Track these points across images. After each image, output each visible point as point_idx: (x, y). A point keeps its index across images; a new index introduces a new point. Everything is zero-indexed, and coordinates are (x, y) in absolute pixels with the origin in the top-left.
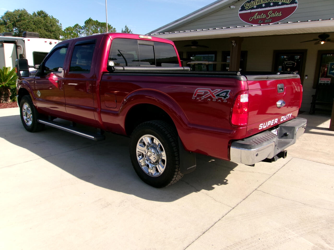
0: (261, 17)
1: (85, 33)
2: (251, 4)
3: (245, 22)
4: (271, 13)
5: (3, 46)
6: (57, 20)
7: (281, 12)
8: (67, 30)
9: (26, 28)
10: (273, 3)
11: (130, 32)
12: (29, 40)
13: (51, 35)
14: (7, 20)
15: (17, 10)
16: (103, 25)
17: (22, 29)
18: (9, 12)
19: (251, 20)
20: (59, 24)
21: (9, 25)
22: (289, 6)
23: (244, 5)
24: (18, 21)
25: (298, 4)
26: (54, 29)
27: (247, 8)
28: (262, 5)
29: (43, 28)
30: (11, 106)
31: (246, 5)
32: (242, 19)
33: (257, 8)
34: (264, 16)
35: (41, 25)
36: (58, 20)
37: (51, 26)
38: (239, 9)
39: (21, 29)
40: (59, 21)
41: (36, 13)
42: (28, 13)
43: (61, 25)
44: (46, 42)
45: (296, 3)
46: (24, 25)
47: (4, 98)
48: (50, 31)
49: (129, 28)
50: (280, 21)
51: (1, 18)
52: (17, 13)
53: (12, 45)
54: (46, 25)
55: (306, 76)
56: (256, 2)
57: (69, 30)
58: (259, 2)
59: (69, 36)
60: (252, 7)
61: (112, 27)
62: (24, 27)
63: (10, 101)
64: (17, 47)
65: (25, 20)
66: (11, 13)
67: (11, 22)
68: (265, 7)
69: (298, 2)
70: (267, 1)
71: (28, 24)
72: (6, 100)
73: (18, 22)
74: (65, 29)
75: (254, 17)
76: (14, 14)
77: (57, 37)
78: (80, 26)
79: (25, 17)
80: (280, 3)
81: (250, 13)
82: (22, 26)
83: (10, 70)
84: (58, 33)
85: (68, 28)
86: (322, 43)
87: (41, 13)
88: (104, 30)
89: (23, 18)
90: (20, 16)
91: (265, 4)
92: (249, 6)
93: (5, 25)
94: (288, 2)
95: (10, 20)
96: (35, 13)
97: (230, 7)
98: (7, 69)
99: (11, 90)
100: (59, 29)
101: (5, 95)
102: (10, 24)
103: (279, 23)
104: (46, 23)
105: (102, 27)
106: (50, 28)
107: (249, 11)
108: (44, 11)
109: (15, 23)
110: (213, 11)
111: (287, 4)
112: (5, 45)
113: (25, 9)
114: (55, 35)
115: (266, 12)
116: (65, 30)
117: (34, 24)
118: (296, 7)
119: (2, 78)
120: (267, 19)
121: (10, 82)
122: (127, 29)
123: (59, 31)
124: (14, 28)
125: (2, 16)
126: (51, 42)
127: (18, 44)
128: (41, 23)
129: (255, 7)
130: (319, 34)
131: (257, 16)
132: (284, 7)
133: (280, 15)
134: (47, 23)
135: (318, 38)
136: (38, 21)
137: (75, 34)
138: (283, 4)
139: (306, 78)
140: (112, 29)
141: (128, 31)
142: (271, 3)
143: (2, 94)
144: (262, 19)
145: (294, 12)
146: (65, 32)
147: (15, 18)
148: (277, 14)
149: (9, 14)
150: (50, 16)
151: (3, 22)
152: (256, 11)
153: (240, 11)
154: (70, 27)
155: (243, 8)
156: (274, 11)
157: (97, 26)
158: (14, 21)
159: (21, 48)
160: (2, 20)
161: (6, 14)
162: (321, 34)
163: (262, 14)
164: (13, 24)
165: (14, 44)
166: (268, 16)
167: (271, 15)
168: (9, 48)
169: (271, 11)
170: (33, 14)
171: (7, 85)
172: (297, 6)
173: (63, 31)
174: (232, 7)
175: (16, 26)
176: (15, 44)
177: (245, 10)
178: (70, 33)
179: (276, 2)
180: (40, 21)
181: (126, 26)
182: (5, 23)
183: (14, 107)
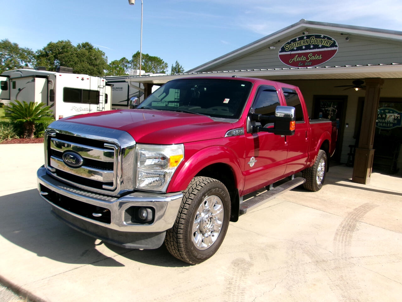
0: (301, 59)
1: (132, 68)
2: (291, 45)
3: (286, 64)
4: (311, 56)
5: (34, 80)
6: (102, 52)
7: (321, 55)
8: (112, 64)
9: (68, 61)
10: (313, 45)
11: (181, 68)
12: (60, 75)
13: (94, 69)
14: (49, 52)
15: (61, 41)
16: (154, 59)
17: (64, 62)
18: (52, 43)
19: (291, 62)
20: (104, 57)
21: (50, 57)
22: (329, 49)
23: (284, 46)
24: (60, 53)
25: (337, 48)
26: (98, 62)
27: (287, 50)
28: (302, 47)
29: (86, 62)
30: (33, 141)
31: (286, 46)
32: (282, 61)
33: (297, 50)
34: (304, 59)
35: (85, 59)
36: (104, 52)
37: (95, 59)
38: (279, 50)
39: (62, 62)
40: (105, 54)
41: (81, 45)
42: (71, 45)
43: (107, 58)
44: (78, 78)
45: (336, 46)
46: (66, 57)
47: (28, 133)
48: (94, 65)
49: (180, 64)
50: (318, 65)
51: (43, 49)
52: (60, 44)
53: (43, 80)
54: (89, 58)
55: (347, 124)
56: (296, 44)
57: (115, 64)
58: (299, 44)
59: (115, 70)
60: (292, 49)
61: (163, 62)
62: (66, 59)
63: (33, 136)
64: (48, 82)
65: (68, 53)
66: (54, 44)
67: (53, 54)
68: (305, 49)
69: (338, 46)
70: (308, 43)
71: (70, 57)
72: (29, 136)
73: (60, 55)
74: (111, 62)
75: (294, 59)
76: (57, 46)
77: (101, 71)
78: (127, 60)
79: (69, 48)
80: (320, 46)
81: (291, 54)
82: (64, 58)
83: (36, 105)
84: (102, 67)
85: (114, 61)
86: (357, 89)
87: (86, 45)
88: (154, 65)
89: (65, 50)
90: (63, 48)
91: (305, 46)
92: (289, 47)
93: (47, 57)
94: (328, 45)
95: (52, 52)
96: (79, 44)
97: (269, 48)
98: (34, 104)
99: (35, 126)
100: (103, 63)
101: (29, 130)
102: (52, 56)
103: (317, 67)
104: (90, 57)
105: (152, 62)
106: (94, 62)
107: (289, 53)
108: (89, 43)
109: (57, 55)
110: (254, 51)
111: (327, 47)
112: (37, 79)
113: (69, 41)
114: (98, 69)
115: (306, 55)
116: (110, 64)
117: (77, 57)
118: (336, 50)
119: (27, 113)
120: (307, 62)
121: (34, 117)
122: (177, 64)
123: (103, 66)
124: (55, 61)
125: (44, 47)
126: (83, 78)
127: (50, 79)
128: (84, 56)
129: (295, 49)
130: (353, 80)
131: (297, 58)
132: (324, 50)
133: (321, 58)
134: (91, 55)
135: (352, 84)
136: (82, 53)
137: (121, 69)
138: (323, 47)
139: (347, 126)
140: (163, 64)
141: (178, 66)
142: (311, 45)
143: (26, 129)
144: (302, 62)
145: (334, 55)
146: (111, 65)
147: (58, 50)
148: (317, 57)
149: (52, 46)
150: (95, 48)
151: (45, 53)
152: (296, 53)
153: (280, 52)
154: (116, 60)
155: (283, 50)
156: (314, 54)
157: (146, 60)
158: (56, 54)
159: (52, 82)
160: (44, 51)
161: (48, 45)
162: (355, 80)
163: (303, 56)
164: (55, 56)
165: (45, 79)
166: (308, 59)
167: (311, 57)
168: (40, 83)
169: (311, 54)
170: (78, 46)
171: (32, 120)
172: (338, 49)
173: (109, 65)
174: (271, 48)
175: (57, 59)
176: (47, 79)
177: (285, 51)
178: (116, 68)
179: (316, 44)
180: (84, 53)
181: (177, 62)
182: (47, 55)
183: (36, 143)
